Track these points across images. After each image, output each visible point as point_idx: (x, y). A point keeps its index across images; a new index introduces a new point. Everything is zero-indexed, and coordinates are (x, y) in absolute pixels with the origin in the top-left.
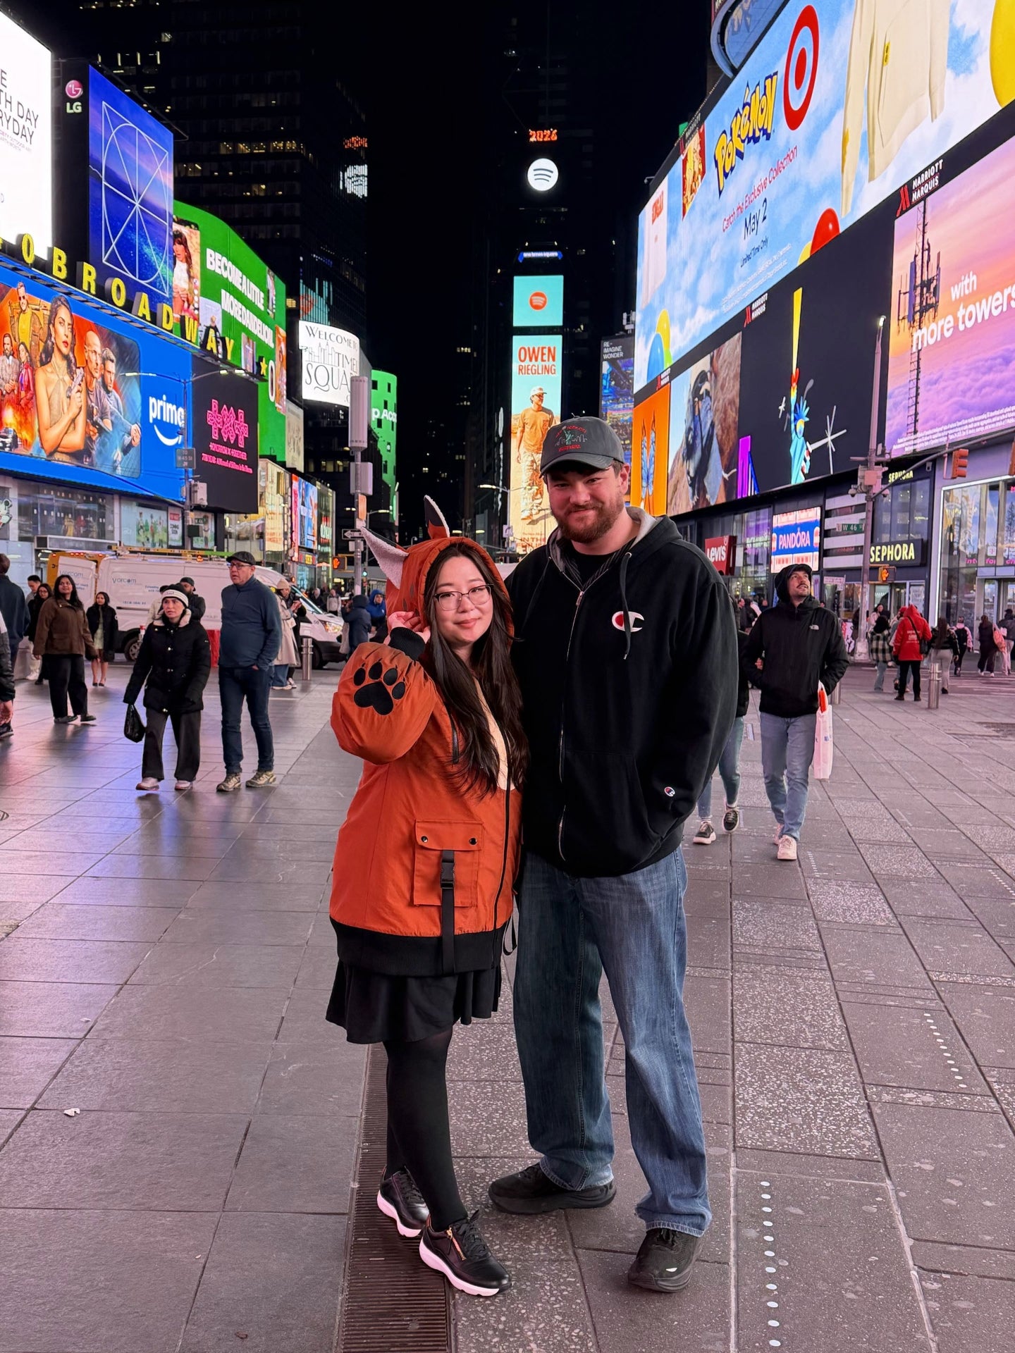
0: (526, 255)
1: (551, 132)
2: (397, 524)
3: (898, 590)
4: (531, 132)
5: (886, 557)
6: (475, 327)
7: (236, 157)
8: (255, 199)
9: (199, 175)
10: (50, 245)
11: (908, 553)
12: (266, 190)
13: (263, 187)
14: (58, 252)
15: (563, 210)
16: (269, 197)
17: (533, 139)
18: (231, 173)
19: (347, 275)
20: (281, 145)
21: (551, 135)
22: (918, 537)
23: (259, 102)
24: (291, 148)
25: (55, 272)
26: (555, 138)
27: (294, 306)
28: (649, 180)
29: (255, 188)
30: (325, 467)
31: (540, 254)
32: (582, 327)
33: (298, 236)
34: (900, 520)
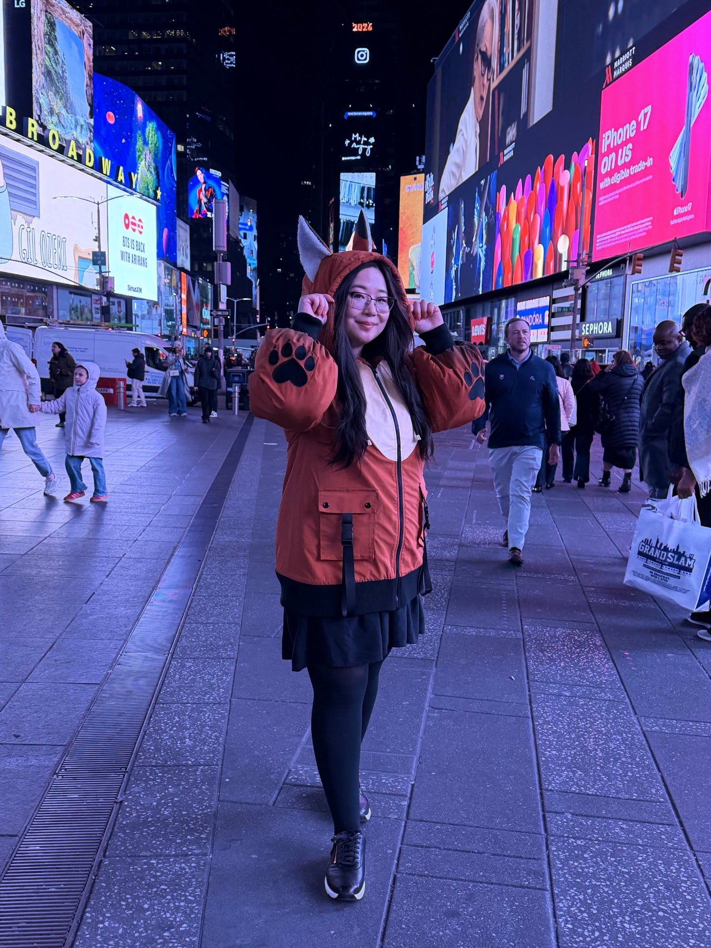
0: (350, 114)
1: (368, 25)
2: (258, 309)
3: (600, 354)
4: (354, 25)
5: (592, 331)
6: (314, 166)
7: (140, 41)
8: (154, 72)
9: (114, 54)
10: (4, 105)
11: (608, 328)
12: (162, 65)
13: (160, 63)
14: (9, 110)
15: (376, 81)
16: (165, 71)
17: (355, 30)
18: (137, 53)
19: (221, 128)
20: (173, 32)
21: (368, 27)
22: (615, 317)
23: (156, 1)
24: (180, 35)
25: (8, 124)
26: (370, 29)
27: (183, 150)
28: (434, 60)
29: (154, 64)
30: (206, 267)
31: (360, 114)
32: (390, 167)
33: (185, 99)
34: (603, 305)
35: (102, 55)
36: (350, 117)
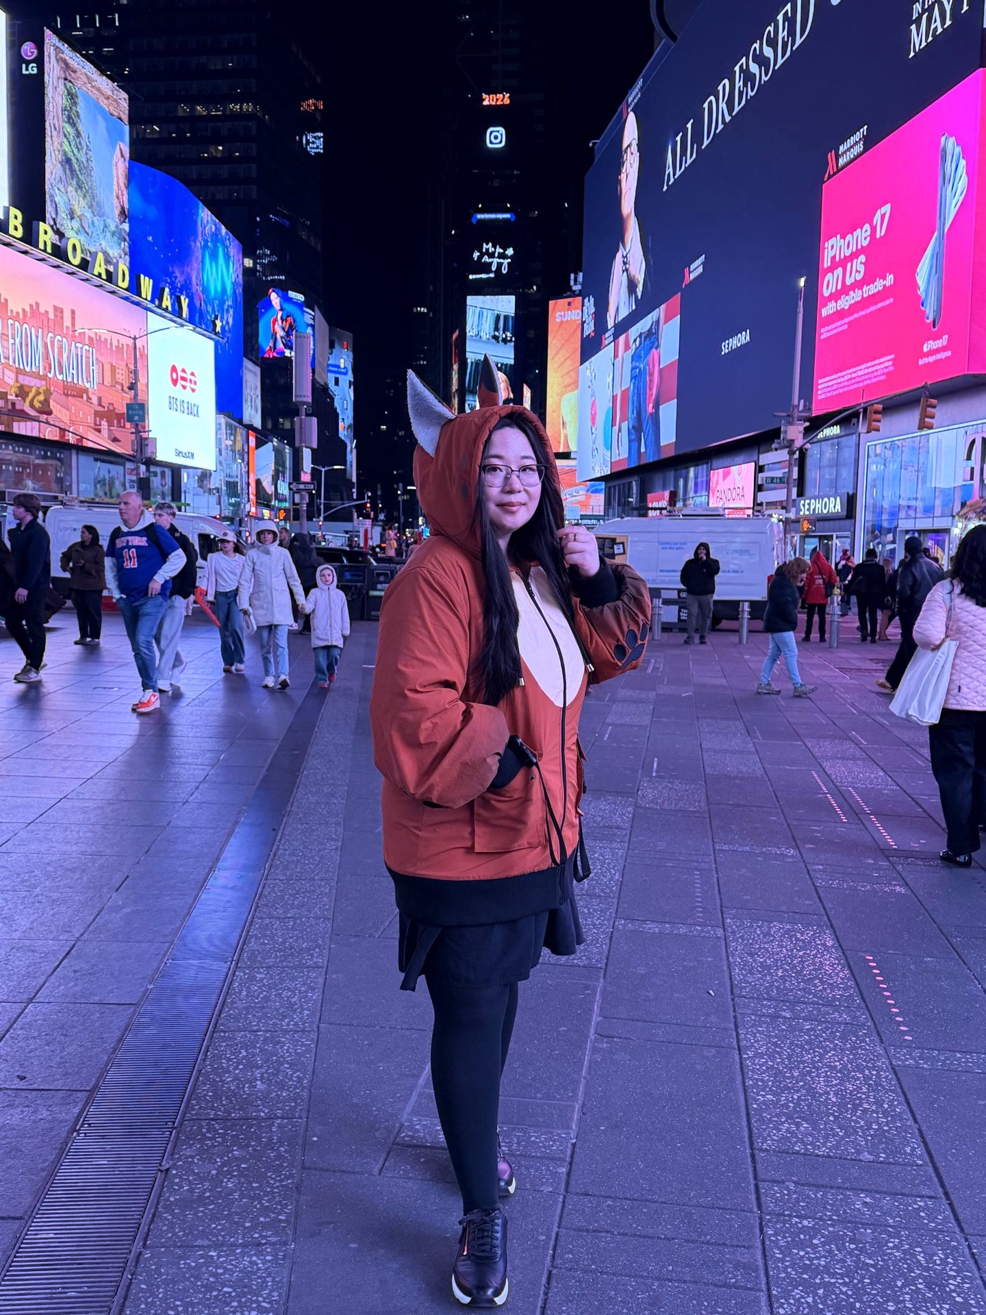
0: (480, 216)
1: (504, 96)
2: (354, 480)
3: (826, 541)
4: (484, 96)
5: (814, 510)
6: (431, 288)
7: (193, 119)
8: (213, 160)
9: (156, 136)
10: (7, 204)
11: (835, 506)
12: (223, 151)
13: (220, 148)
14: (14, 211)
15: (515, 172)
16: (227, 159)
17: (485, 103)
18: (188, 135)
19: (304, 235)
20: (238, 107)
21: (504, 99)
22: (844, 491)
23: (216, 64)
24: (247, 110)
25: (12, 231)
26: (507, 101)
27: (251, 265)
28: (594, 144)
29: (212, 150)
30: (283, 424)
31: (493, 216)
32: (535, 287)
33: (254, 197)
34: (829, 474)
35: (140, 137)
36: (480, 221)
